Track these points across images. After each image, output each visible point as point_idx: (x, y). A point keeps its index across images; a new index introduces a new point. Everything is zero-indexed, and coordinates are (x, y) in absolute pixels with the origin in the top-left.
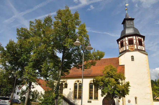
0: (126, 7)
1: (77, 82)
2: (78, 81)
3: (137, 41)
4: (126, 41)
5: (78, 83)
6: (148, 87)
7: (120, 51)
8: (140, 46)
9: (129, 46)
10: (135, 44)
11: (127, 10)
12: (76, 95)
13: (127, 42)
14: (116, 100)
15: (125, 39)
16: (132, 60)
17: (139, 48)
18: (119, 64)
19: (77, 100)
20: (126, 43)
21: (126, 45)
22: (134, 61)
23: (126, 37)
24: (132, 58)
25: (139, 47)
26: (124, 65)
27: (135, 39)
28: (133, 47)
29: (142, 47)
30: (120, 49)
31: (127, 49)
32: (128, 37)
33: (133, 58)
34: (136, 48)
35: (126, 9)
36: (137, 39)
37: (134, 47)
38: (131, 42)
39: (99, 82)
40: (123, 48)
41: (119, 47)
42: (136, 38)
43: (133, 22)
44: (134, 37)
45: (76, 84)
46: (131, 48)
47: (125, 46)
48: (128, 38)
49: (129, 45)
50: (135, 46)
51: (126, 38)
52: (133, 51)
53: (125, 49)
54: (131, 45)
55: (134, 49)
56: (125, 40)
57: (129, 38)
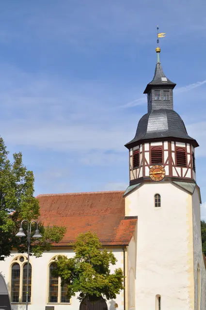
0: (158, 41)
1: (18, 261)
2: (22, 258)
3: (173, 155)
4: (145, 153)
5: (21, 264)
6: (186, 271)
7: (132, 178)
8: (179, 169)
9: (151, 167)
10: (166, 162)
11: (159, 52)
12: (18, 293)
13: (147, 156)
14: (110, 302)
15: (143, 148)
16: (156, 205)
17: (175, 174)
18: (124, 214)
19: (19, 306)
20: (144, 159)
21: (146, 164)
22: (159, 206)
23: (146, 142)
24: (156, 201)
25: (177, 171)
26: (136, 217)
27: (167, 148)
28: (161, 172)
29: (185, 170)
30: (130, 170)
31: (147, 174)
32: (150, 144)
33: (159, 200)
34: (167, 173)
35: (158, 49)
36: (173, 149)
37: (164, 171)
38: (157, 157)
39: (62, 271)
40: (138, 170)
41: (130, 165)
42: (170, 147)
43: (172, 94)
44: (166, 144)
45: (17, 266)
46: (156, 173)
47: (141, 166)
48: (150, 146)
49: (151, 165)
50: (167, 168)
51: (147, 146)
52: (160, 182)
53: (141, 176)
54: (157, 166)
55: (163, 176)
56: (144, 151)
57: (153, 144)
